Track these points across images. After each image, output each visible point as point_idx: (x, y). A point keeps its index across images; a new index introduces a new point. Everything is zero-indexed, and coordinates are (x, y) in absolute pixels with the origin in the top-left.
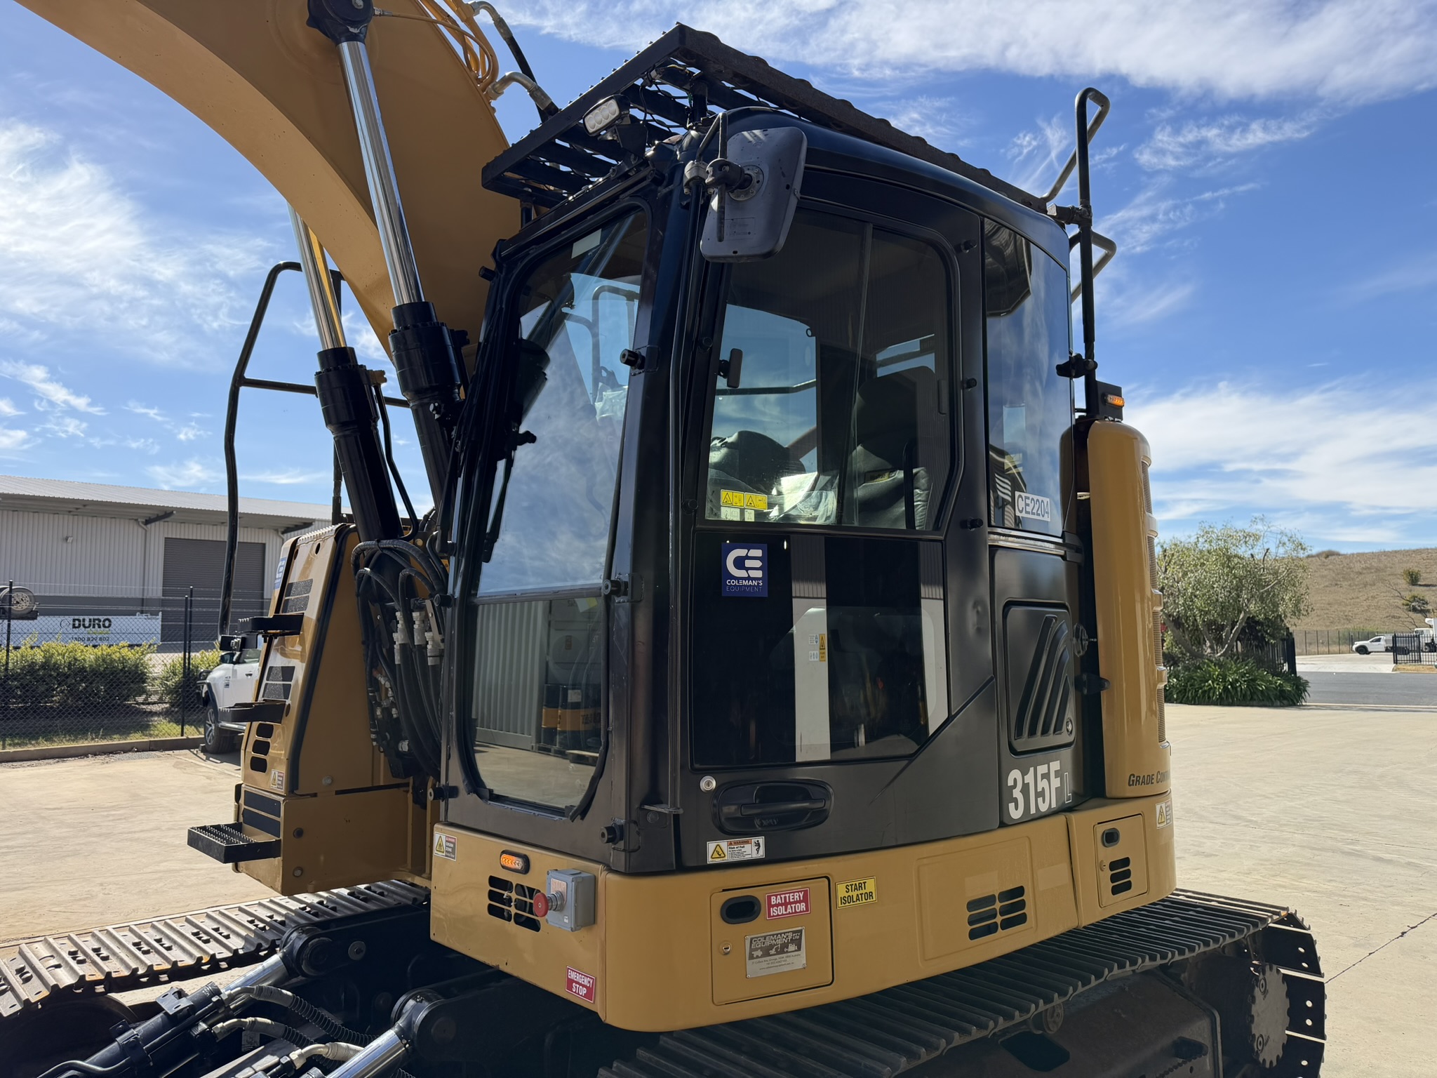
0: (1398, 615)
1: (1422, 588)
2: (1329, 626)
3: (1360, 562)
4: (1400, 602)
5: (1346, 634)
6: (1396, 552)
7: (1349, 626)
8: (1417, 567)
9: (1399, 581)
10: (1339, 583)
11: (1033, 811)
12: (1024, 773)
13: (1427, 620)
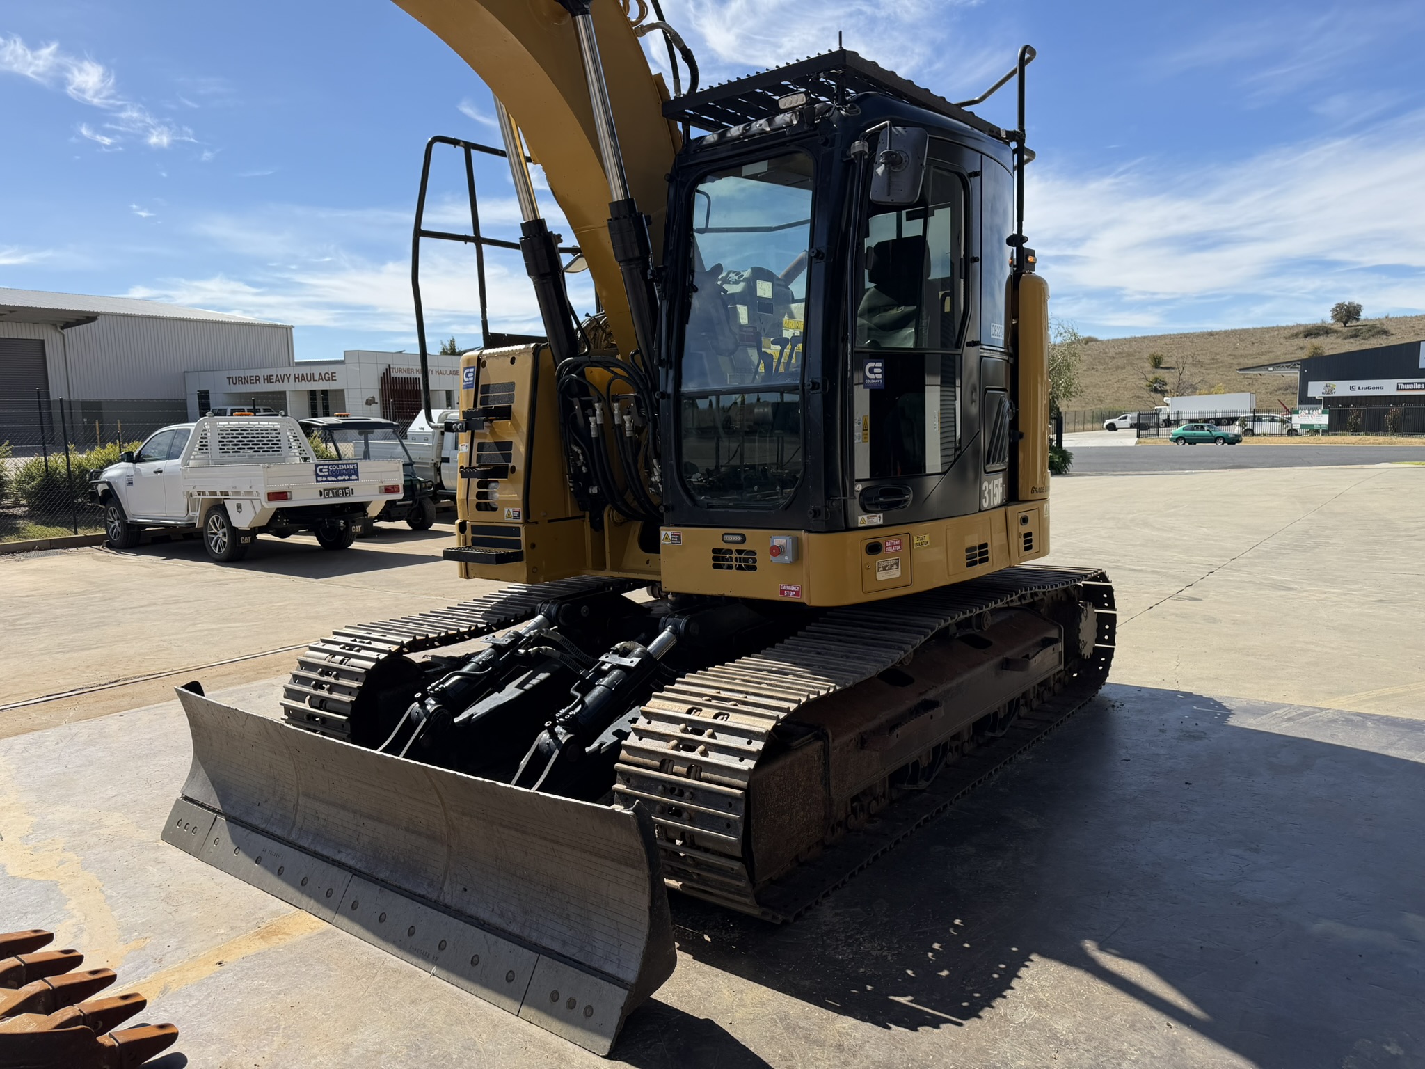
0: (1141, 395)
1: (1163, 370)
2: (1084, 407)
3: (1114, 348)
4: (1144, 383)
5: (1099, 414)
6: (1145, 337)
7: (1102, 406)
8: (1160, 351)
9: (1146, 365)
10: (1095, 367)
11: (992, 504)
12: (989, 484)
13: (1165, 399)
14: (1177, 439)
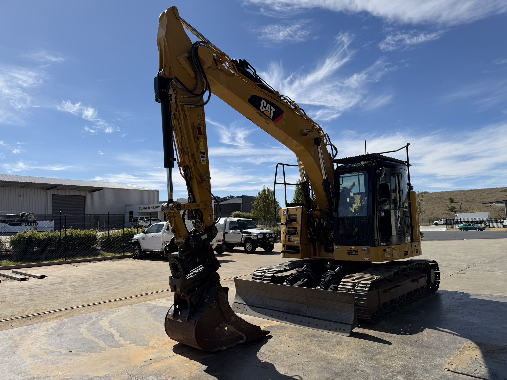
0: (447, 213)
1: (454, 204)
2: (425, 217)
3: (435, 195)
4: (447, 208)
5: (431, 219)
6: (446, 192)
7: (432, 217)
8: (453, 197)
9: (447, 202)
10: (429, 202)
11: (408, 242)
12: (407, 238)
13: (456, 214)
14: (461, 228)
